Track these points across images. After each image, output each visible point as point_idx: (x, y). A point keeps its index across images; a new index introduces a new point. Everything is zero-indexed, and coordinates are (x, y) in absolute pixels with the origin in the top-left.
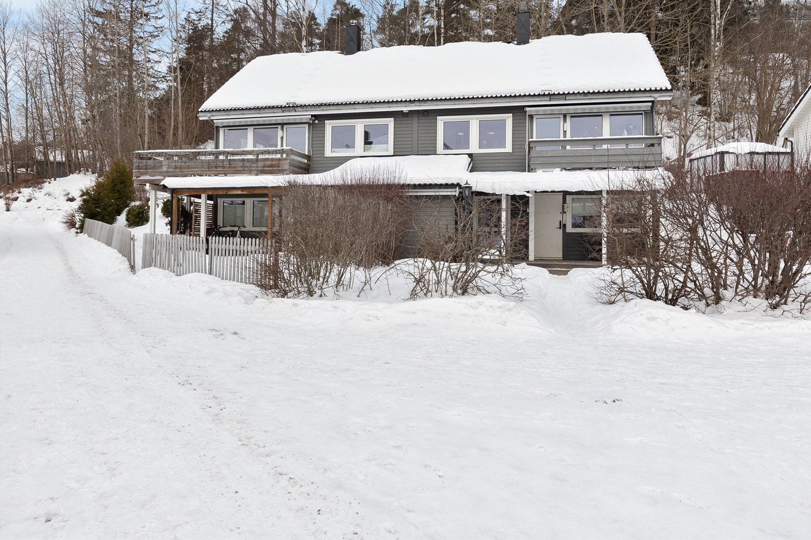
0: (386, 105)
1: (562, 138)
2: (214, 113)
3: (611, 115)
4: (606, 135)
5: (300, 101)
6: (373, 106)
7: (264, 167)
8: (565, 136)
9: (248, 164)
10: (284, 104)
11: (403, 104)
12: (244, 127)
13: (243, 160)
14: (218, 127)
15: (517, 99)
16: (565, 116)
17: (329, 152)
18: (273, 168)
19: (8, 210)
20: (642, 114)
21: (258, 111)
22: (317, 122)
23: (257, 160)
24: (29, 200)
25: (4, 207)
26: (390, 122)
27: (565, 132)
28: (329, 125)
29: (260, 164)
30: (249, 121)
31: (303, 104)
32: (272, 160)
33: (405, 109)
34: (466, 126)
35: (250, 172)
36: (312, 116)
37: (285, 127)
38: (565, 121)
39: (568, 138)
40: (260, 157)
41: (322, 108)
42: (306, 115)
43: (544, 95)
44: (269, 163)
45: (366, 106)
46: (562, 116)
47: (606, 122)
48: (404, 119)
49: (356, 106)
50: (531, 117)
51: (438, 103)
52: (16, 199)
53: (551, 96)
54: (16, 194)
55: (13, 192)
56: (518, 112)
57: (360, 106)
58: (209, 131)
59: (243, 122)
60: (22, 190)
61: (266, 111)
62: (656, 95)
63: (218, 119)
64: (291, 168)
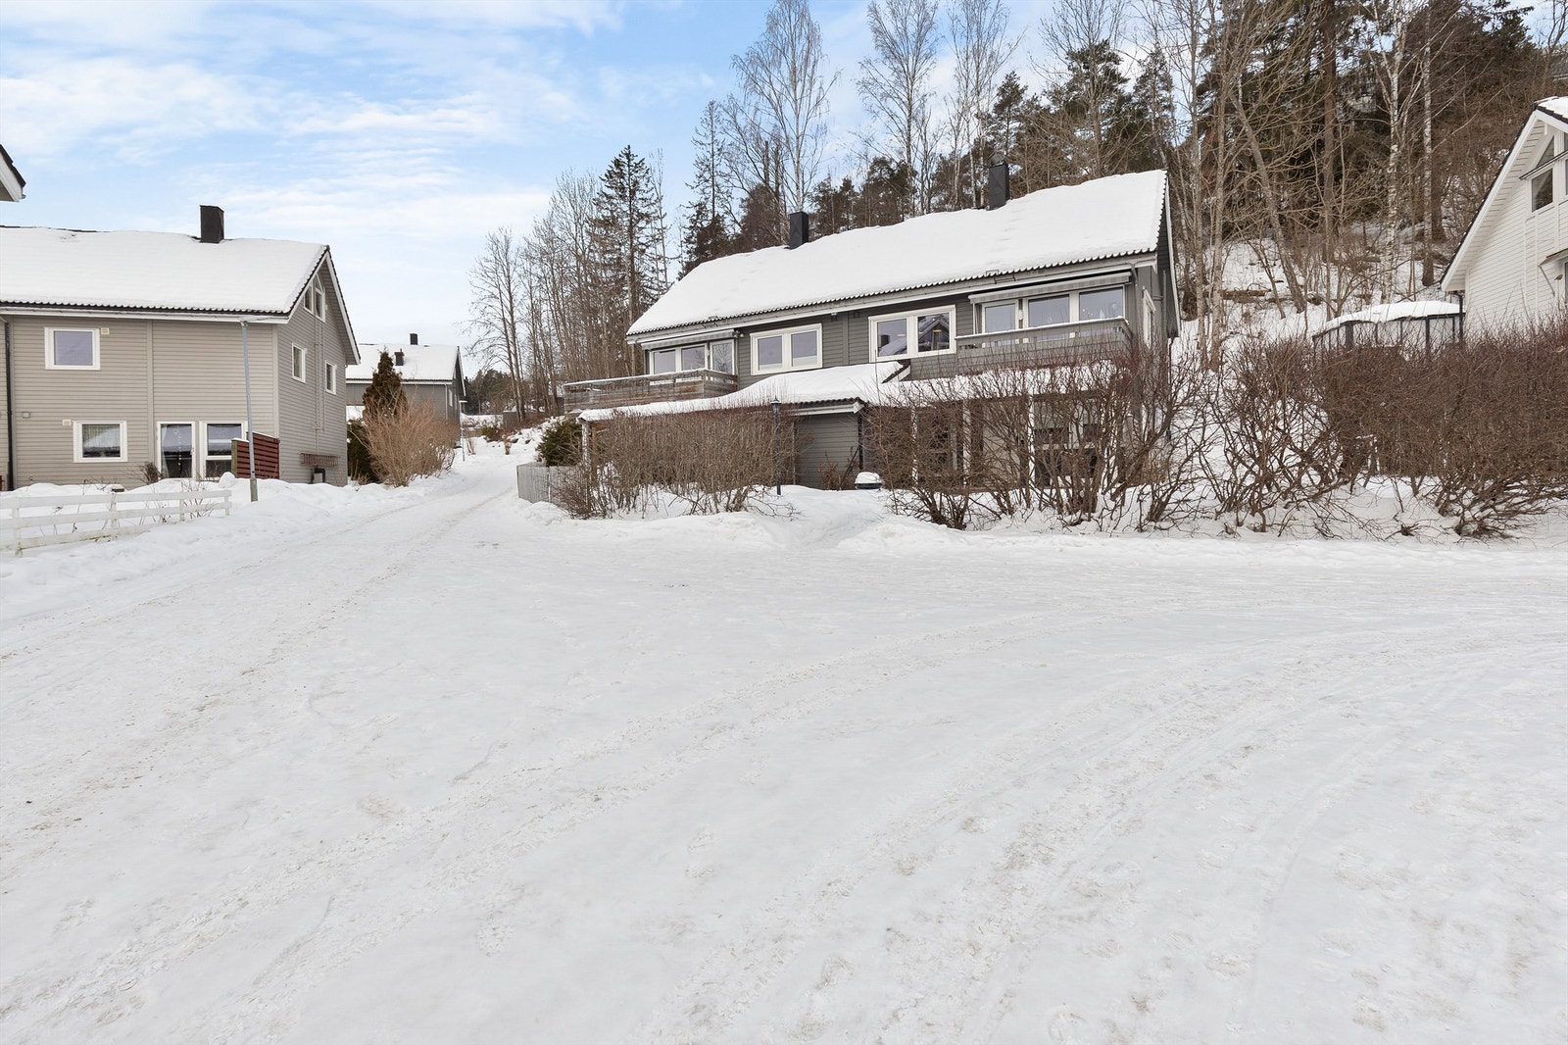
0: (810, 309)
1: (1018, 329)
2: (640, 336)
3: (1080, 294)
4: (1074, 319)
5: (721, 315)
6: (795, 311)
7: (680, 392)
8: (1021, 326)
9: (665, 390)
10: (706, 319)
11: (828, 306)
12: (670, 348)
13: (661, 386)
14: (647, 351)
15: (957, 286)
16: (1021, 301)
17: (755, 371)
18: (688, 393)
19: (507, 453)
20: (1122, 288)
21: (681, 329)
22: (742, 335)
23: (674, 385)
24: (527, 442)
25: (505, 452)
26: (818, 328)
27: (1021, 321)
28: (755, 337)
29: (677, 389)
30: (674, 342)
31: (724, 316)
32: (688, 384)
33: (834, 311)
34: (902, 325)
35: (667, 399)
36: (735, 329)
37: (711, 344)
38: (1021, 308)
39: (1026, 327)
40: (678, 381)
41: (744, 319)
42: (728, 329)
43: (989, 277)
44: (685, 387)
45: (788, 312)
46: (1017, 301)
47: (1074, 303)
48: (832, 323)
49: (778, 314)
50: (979, 306)
51: (866, 300)
52: (515, 441)
53: (997, 277)
54: (517, 436)
55: (515, 433)
56: (960, 300)
57: (782, 313)
58: (641, 356)
59: (668, 343)
60: (523, 431)
61: (689, 328)
62: (1133, 261)
63: (646, 343)
64: (707, 391)
